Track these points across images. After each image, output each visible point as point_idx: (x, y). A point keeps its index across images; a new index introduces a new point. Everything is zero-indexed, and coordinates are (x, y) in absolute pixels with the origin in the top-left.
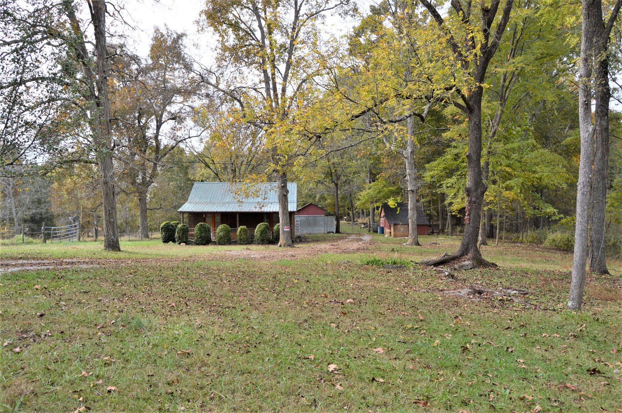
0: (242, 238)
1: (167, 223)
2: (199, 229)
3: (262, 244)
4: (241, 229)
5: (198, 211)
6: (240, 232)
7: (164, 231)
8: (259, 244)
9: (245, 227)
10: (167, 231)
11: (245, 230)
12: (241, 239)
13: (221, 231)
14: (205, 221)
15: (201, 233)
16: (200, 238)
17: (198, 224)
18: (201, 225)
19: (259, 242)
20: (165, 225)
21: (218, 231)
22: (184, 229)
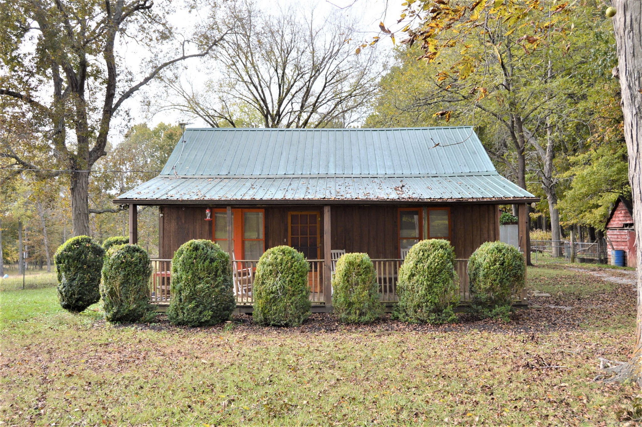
0: (353, 298)
1: (78, 242)
2: (188, 266)
3: (437, 325)
4: (351, 264)
5: (185, 198)
6: (347, 275)
7: (67, 269)
8: (422, 322)
9: (365, 256)
10: (78, 269)
11: (367, 270)
12: (350, 304)
13: (274, 273)
14: (211, 235)
15: (196, 279)
16: (190, 299)
17: (185, 246)
18: (196, 248)
19: (423, 314)
20: (69, 249)
21: (260, 269)
22: (129, 264)
